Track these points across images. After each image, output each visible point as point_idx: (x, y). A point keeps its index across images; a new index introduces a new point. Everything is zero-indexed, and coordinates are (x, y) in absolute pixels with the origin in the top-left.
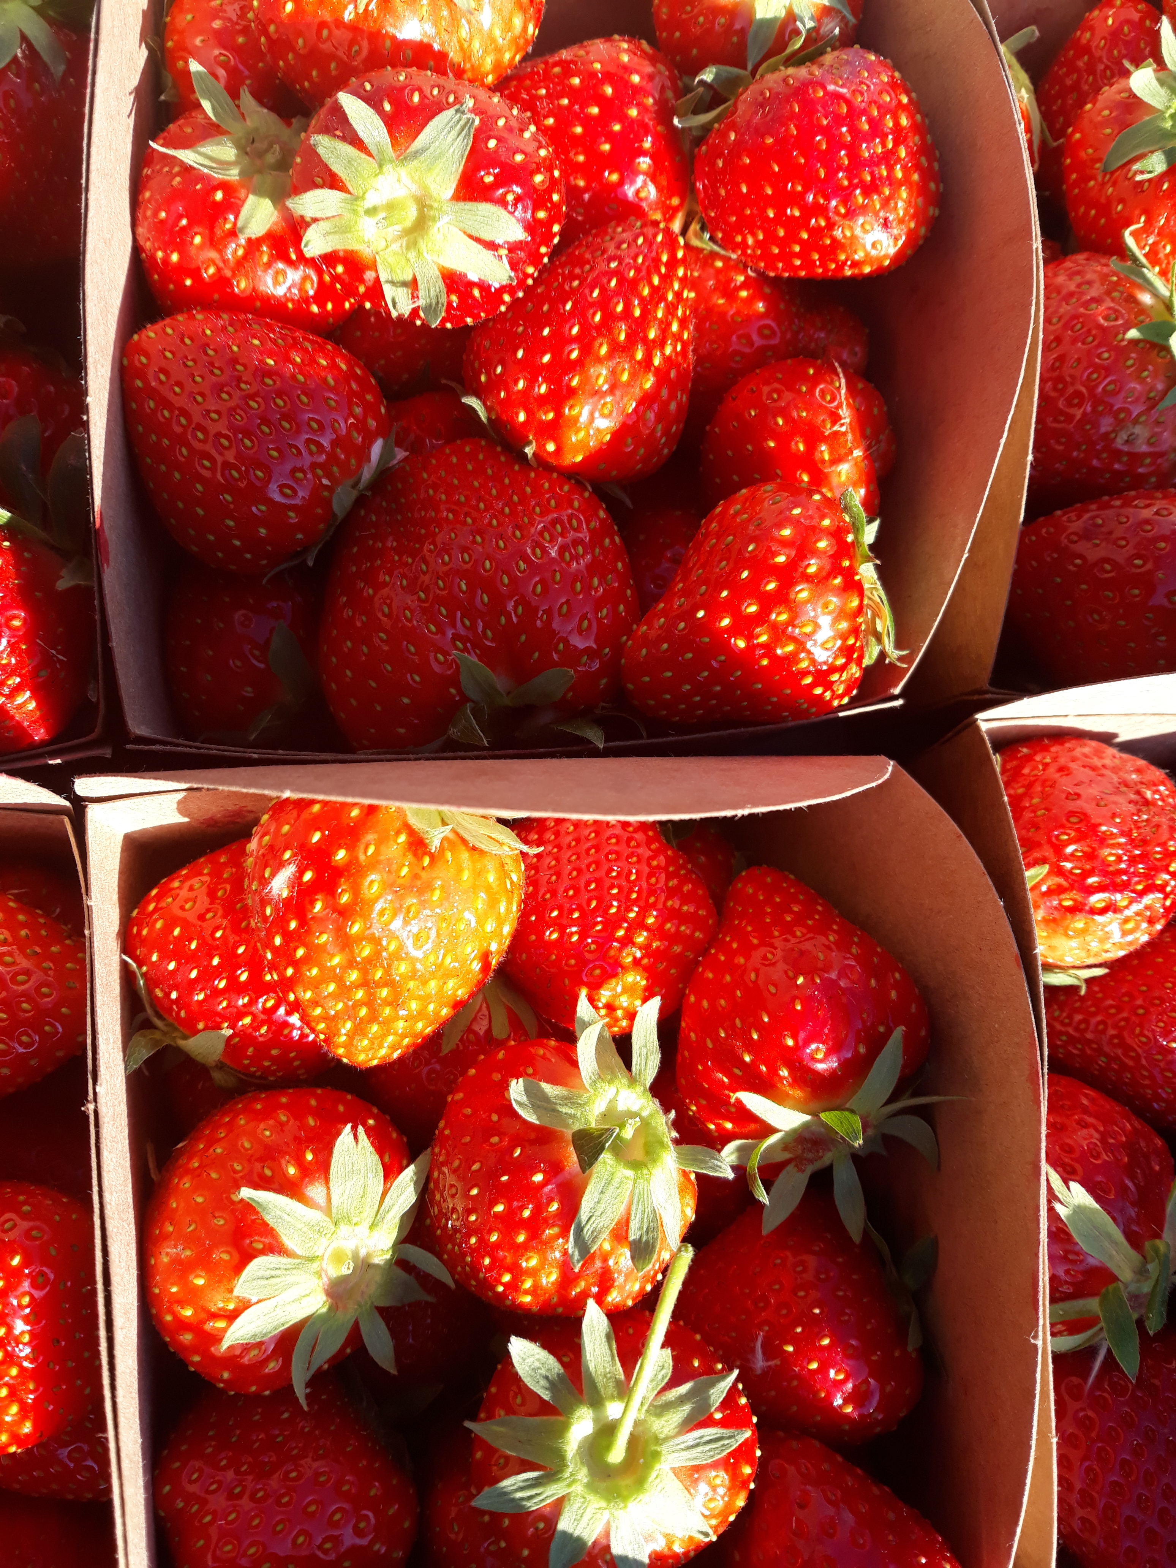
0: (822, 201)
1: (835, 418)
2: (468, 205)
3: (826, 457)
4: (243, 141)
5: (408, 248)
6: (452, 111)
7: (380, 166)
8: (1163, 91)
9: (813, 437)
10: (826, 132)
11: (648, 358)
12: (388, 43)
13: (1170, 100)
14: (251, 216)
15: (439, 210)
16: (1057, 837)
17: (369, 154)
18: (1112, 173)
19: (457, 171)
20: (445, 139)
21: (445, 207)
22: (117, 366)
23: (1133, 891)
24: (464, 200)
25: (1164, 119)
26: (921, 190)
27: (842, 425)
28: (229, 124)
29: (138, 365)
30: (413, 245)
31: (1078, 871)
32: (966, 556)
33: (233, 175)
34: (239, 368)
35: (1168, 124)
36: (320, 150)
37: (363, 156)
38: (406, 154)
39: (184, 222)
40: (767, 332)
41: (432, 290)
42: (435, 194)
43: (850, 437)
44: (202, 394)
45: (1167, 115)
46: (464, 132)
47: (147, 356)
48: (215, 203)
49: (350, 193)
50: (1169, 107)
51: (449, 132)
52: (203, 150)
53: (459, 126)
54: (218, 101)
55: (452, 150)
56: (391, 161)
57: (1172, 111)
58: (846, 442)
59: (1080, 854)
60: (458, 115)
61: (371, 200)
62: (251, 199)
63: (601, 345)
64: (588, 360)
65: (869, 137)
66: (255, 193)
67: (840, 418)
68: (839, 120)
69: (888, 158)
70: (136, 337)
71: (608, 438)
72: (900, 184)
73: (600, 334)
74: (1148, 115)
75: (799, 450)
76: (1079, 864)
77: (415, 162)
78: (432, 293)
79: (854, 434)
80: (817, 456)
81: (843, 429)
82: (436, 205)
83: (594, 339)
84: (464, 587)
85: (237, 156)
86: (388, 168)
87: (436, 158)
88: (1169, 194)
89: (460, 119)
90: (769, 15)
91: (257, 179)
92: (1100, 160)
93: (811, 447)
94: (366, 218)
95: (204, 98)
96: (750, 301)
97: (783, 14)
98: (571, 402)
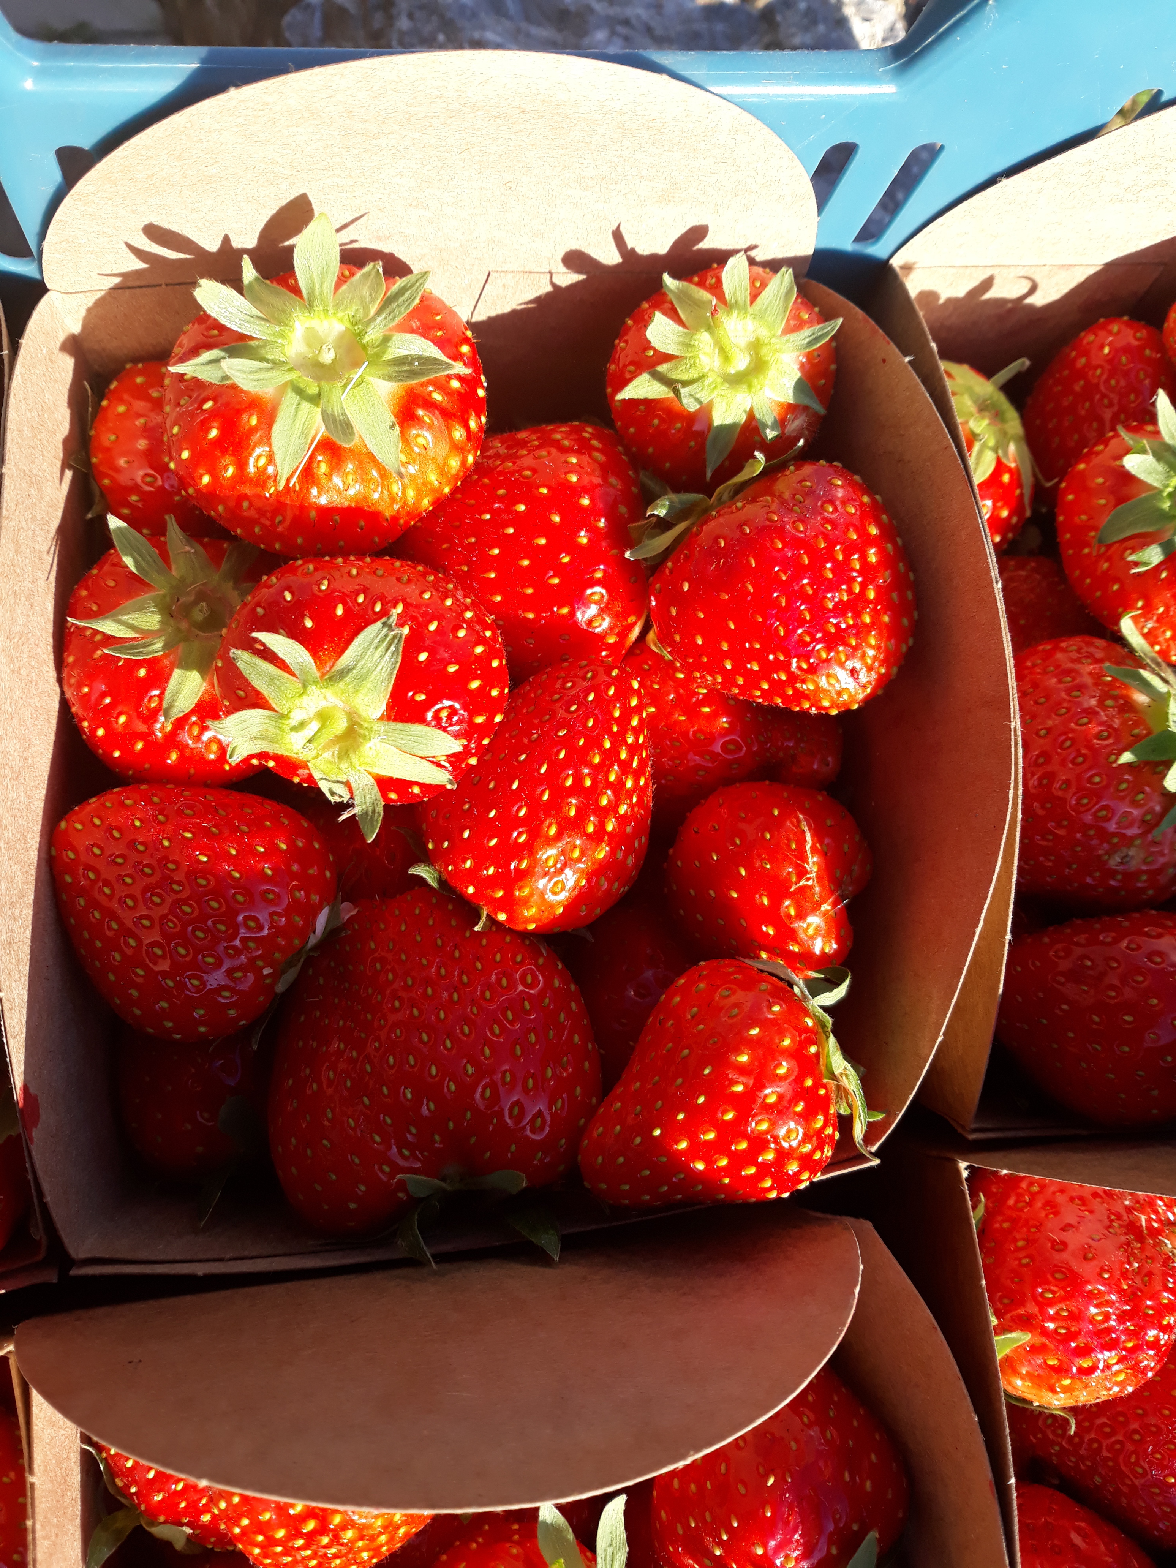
0: (782, 658)
1: (802, 873)
2: (400, 726)
3: (792, 912)
4: (168, 599)
5: (340, 758)
6: (379, 624)
7: (305, 687)
8: (1160, 467)
9: (780, 891)
10: (785, 588)
11: (601, 827)
12: (313, 514)
13: (1169, 477)
14: (178, 692)
15: (370, 729)
16: (1041, 1294)
17: (293, 674)
18: (1109, 546)
19: (386, 689)
20: (373, 654)
21: (375, 728)
22: (44, 856)
23: (1125, 1349)
24: (395, 720)
25: (1161, 499)
26: (893, 632)
27: (809, 879)
28: (154, 578)
29: (67, 860)
30: (344, 755)
31: (1064, 1331)
32: (940, 1039)
33: (157, 647)
34: (171, 866)
35: (1166, 505)
36: (240, 665)
37: (286, 675)
38: (331, 674)
39: (108, 700)
40: (731, 747)
41: (367, 798)
42: (363, 714)
43: (817, 889)
44: (132, 897)
45: (1165, 494)
46: (393, 648)
47: (75, 852)
48: (140, 680)
49: (273, 710)
50: (1167, 486)
51: (376, 648)
52: (124, 618)
53: (386, 642)
54: (140, 555)
55: (379, 669)
56: (316, 683)
57: (1170, 489)
58: (813, 894)
59: (1065, 1314)
60: (385, 630)
61: (296, 717)
62: (177, 673)
63: (550, 825)
64: (536, 844)
65: (834, 586)
66: (181, 667)
67: (807, 872)
68: (800, 571)
69: (855, 604)
70: (63, 825)
71: (561, 910)
72: (869, 628)
73: (547, 815)
74: (1145, 492)
75: (763, 904)
76: (1064, 1324)
77: (341, 685)
78: (368, 800)
79: (822, 885)
80: (783, 910)
81: (810, 883)
82: (366, 725)
83: (542, 822)
84: (409, 1096)
85: (162, 622)
86: (312, 689)
87: (363, 678)
88: (1168, 583)
89: (386, 636)
90: (729, 421)
91: (182, 648)
92: (1095, 528)
93: (776, 903)
94: (293, 733)
95: (126, 555)
96: (714, 715)
97: (743, 419)
98: (521, 884)
